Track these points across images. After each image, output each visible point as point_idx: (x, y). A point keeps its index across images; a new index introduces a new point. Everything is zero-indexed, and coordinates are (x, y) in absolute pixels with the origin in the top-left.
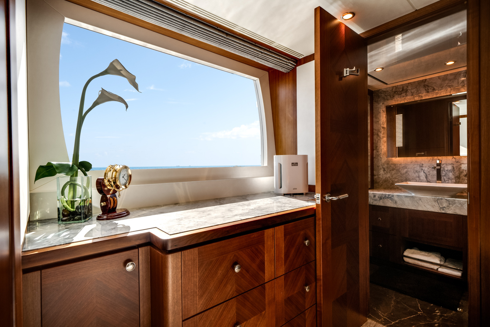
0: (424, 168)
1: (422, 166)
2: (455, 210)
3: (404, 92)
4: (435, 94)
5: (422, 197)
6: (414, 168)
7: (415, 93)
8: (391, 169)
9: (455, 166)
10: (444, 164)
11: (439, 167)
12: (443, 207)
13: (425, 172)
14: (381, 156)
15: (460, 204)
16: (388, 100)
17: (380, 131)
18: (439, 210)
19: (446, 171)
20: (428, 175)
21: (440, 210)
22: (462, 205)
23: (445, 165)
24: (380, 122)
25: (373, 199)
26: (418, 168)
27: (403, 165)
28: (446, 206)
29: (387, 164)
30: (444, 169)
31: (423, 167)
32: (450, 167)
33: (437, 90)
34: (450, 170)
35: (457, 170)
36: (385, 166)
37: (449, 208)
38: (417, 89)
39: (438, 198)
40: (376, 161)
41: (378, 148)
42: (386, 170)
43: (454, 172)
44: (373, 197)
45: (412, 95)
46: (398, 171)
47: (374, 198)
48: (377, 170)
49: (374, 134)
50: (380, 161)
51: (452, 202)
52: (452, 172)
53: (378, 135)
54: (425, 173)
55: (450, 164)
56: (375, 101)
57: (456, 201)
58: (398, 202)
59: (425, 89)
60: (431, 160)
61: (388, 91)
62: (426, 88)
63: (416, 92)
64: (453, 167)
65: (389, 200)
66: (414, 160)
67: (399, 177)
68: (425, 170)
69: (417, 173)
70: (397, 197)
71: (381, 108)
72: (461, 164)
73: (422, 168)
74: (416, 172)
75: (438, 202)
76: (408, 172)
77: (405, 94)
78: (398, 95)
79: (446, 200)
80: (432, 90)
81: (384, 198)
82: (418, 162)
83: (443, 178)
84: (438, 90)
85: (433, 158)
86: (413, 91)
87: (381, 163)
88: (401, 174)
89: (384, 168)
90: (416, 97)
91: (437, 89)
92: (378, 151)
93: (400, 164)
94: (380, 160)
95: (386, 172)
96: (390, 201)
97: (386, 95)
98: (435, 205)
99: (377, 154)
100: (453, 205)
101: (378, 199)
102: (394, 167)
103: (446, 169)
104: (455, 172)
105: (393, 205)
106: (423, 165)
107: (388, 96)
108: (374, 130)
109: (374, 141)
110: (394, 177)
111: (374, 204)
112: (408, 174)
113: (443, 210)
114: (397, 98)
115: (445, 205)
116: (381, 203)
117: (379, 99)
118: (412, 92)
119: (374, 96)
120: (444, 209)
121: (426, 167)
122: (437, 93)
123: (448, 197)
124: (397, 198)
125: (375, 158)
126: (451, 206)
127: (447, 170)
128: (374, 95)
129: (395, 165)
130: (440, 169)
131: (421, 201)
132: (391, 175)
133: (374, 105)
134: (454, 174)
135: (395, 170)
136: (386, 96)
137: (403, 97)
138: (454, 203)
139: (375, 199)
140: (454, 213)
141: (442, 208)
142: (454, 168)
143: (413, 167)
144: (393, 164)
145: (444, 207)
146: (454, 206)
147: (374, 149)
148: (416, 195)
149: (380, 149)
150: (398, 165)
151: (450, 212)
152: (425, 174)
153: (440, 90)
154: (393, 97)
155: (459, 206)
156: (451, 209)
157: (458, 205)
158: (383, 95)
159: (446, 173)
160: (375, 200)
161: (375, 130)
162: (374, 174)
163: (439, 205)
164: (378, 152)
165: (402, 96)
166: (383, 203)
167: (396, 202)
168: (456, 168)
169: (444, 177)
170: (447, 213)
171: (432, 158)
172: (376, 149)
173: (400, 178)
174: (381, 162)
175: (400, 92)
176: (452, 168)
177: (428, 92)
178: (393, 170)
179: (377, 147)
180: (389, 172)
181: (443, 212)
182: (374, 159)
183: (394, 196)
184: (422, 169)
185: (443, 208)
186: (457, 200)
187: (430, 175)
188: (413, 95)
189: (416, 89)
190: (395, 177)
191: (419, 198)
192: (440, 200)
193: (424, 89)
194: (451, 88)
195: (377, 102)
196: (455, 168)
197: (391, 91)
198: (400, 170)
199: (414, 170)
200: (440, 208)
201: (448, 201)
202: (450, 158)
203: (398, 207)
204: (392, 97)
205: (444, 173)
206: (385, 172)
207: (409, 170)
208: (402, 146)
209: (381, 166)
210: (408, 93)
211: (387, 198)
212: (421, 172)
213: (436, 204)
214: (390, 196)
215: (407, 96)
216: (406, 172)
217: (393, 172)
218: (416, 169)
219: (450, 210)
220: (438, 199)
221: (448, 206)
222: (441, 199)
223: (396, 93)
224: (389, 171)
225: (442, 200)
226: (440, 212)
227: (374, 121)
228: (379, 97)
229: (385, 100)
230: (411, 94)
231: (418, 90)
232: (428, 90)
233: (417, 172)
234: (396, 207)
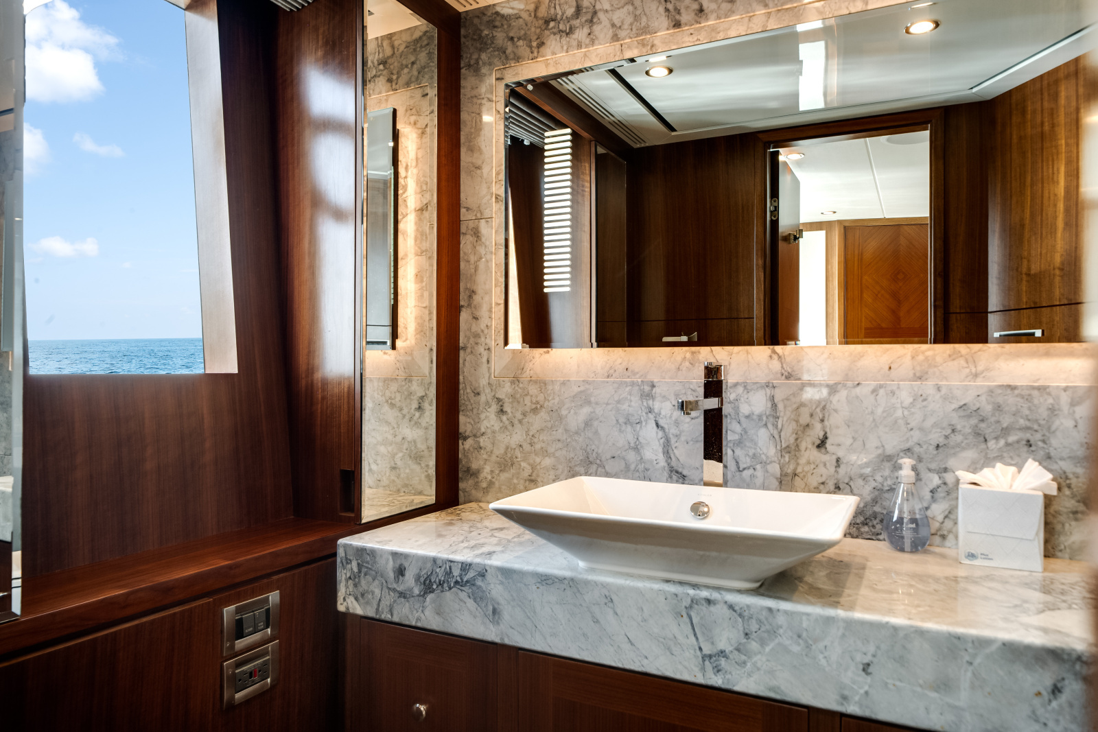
0: (657, 405)
1: (649, 396)
2: (771, 672)
3: (584, 19)
4: (703, 33)
5: (620, 588)
6: (619, 402)
7: (626, 26)
8: (529, 404)
9: (779, 395)
10: (736, 385)
11: (712, 403)
12: (715, 651)
13: (661, 422)
14: (488, 341)
15: (799, 636)
16: (518, 59)
17: (487, 214)
18: (696, 670)
19: (743, 420)
20: (673, 440)
21: (703, 669)
22: (808, 647)
23: (740, 389)
24: (485, 170)
25: (394, 590)
26: (634, 405)
27: (576, 389)
28: (728, 649)
29: (512, 383)
30: (737, 409)
31: (653, 398)
32: (757, 403)
33: (714, 15)
34: (760, 417)
35: (788, 413)
36: (504, 390)
37: (743, 658)
38: (636, 8)
39: (691, 592)
40: (467, 364)
41: (477, 298)
42: (509, 411)
43: (776, 427)
44: (391, 575)
45: (615, 38)
46: (556, 415)
47: (397, 580)
48: (472, 410)
49: (463, 229)
50: (485, 366)
51: (760, 622)
52: (770, 426)
53: (477, 234)
54: (663, 428)
55: (762, 387)
56: (469, 66)
57: (781, 620)
58: (506, 613)
59: (667, 10)
60: (687, 364)
61: (520, 17)
62: (670, 6)
63: (631, 24)
64: (772, 398)
65: (463, 595)
66: (619, 361)
67: (560, 445)
68: (663, 413)
69: (629, 428)
70: (502, 583)
71: (490, 100)
72: (802, 387)
73: (650, 402)
74: (628, 422)
75: (695, 620)
76: (596, 423)
77: (586, 30)
78: (558, 37)
79: (731, 607)
80: (693, 14)
81: (441, 584)
82: (634, 373)
83: (729, 452)
84: (719, 18)
85: (693, 353)
86: (617, 17)
87: (487, 378)
88: (566, 430)
89: (499, 400)
90: (629, 47)
91: (712, 12)
92: (477, 314)
93: (564, 383)
94: (484, 360)
95: (507, 422)
96: (470, 603)
97: (511, 34)
98: (681, 638)
99: (474, 328)
100: (763, 643)
101: (416, 591)
102: (541, 398)
103: (745, 409)
104: (780, 426)
105: (482, 629)
106: (653, 386)
107: (519, 39)
108: (463, 211)
109: (462, 265)
110: (538, 446)
111: (396, 619)
112: (596, 432)
113: (718, 670)
114: (554, 53)
115: (725, 638)
116: (427, 612)
117: (484, 56)
118: (613, 25)
119: (463, 40)
120: (723, 662)
121: (665, 398)
122: (714, 29)
123: (740, 591)
124: (500, 588)
125: (464, 348)
126: (754, 645)
127: (747, 417)
128: (463, 32)
129: (542, 384)
130: (719, 410)
131: (611, 612)
132: (527, 434)
133: (463, 83)
134: (777, 437)
135: (543, 414)
136: (512, 39)
137: (579, 46)
138: (768, 627)
139: (400, 588)
140: (771, 689)
141: (710, 656)
142: (774, 406)
143: (616, 398)
144: (536, 382)
145: (722, 652)
146: (768, 649)
147: (462, 303)
148: (592, 570)
149: (485, 308)
150: (557, 387)
151: (747, 683)
152: (660, 434)
153: (726, 16)
154: (541, 44)
155: (796, 649)
156: (754, 664)
157: (787, 642)
158: (500, 36)
159: (745, 431)
160: (402, 595)
161: (468, 209)
162: (462, 429)
163: (697, 639)
164: (476, 318)
165: (575, 43)
166: (439, 613)
167: (495, 611)
168: (785, 407)
169: (738, 452)
170: (737, 688)
171: (688, 355)
172: (469, 305)
173: (564, 452)
174: (489, 369)
175: (568, 20)
176: (769, 405)
177: (677, 25)
178: (535, 411)
179: (472, 293)
180: (520, 422)
181: (717, 681)
182: (462, 353)
183: (489, 576)
184: (650, 411)
185: (713, 658)
186: (786, 612)
187: (683, 438)
188: (618, 40)
189: (631, 8)
190: (543, 445)
191: (605, 592)
192: (704, 607)
193: (661, 9)
194: (766, 6)
195: (476, 69)
196: (780, 406)
197: (530, 15)
198: (564, 412)
199: (618, 410)
200: (704, 657)
201: (740, 615)
202: (760, 353)
203: (507, 642)
204: (534, 44)
205: (738, 428)
206: (504, 418)
207: (599, 411)
208: (568, 289)
209: (488, 390)
210: (596, 28)
211: (457, 582)
212: (646, 421)
213: (680, 630)
214: (471, 574)
215: (593, 42)
216: (588, 424)
217: (537, 421)
218: (625, 407)
219: (749, 675)
220: (694, 602)
221: (738, 650)
222: (709, 601)
223: (552, 24)
224: (519, 415)
225: (712, 608)
226: (700, 679)
227: (462, 164)
228: (483, 44)
229: (507, 58)
230: (610, 33)
231: (638, 12)
232: (679, 13)
233: (631, 424)
234: (497, 640)
